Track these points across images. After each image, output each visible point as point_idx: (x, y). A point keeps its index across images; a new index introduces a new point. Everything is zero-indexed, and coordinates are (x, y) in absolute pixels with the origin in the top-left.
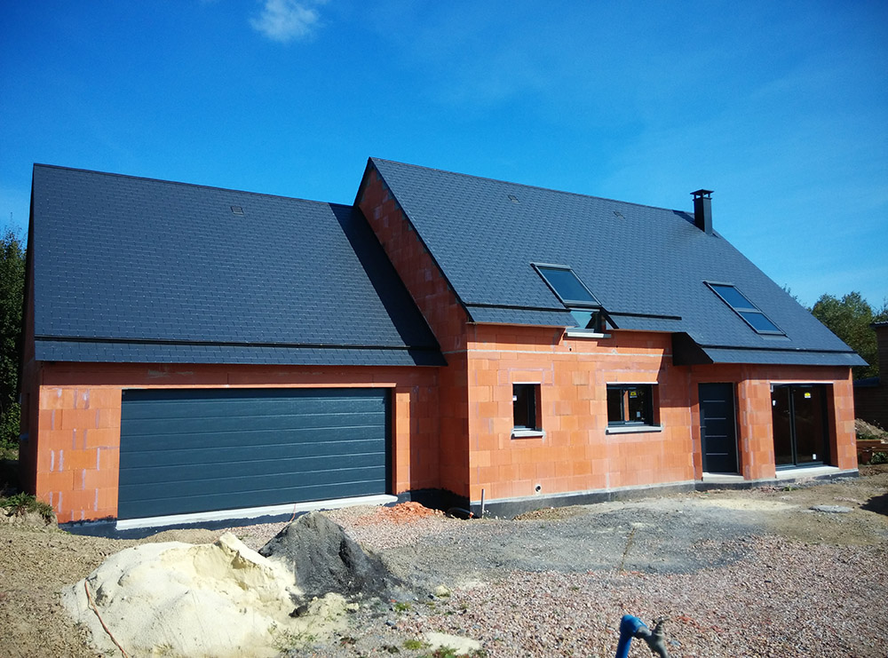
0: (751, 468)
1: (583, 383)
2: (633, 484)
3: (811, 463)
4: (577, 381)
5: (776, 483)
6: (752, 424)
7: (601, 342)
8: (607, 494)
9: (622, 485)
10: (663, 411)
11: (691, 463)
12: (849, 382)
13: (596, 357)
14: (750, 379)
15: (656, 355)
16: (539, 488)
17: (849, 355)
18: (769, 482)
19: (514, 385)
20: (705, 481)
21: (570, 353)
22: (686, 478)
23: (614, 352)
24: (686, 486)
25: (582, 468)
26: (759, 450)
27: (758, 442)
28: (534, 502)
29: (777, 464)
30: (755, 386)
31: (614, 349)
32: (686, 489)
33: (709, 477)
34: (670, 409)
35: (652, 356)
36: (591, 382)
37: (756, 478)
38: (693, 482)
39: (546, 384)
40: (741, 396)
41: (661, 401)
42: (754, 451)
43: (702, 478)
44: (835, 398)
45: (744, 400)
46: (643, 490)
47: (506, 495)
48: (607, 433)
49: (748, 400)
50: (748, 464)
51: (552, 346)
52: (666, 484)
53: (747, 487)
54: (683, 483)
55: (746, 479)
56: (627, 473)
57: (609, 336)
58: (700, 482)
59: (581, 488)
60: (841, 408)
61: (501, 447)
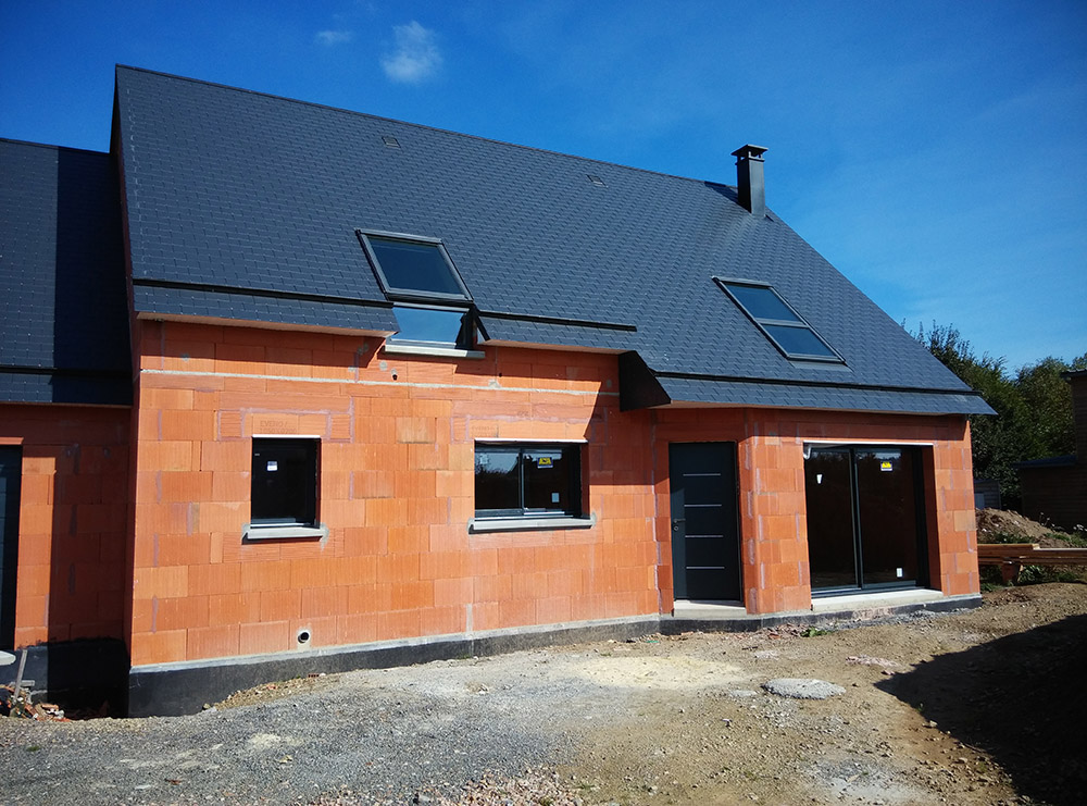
0: (760, 591)
1: (418, 439)
2: (524, 623)
3: (892, 584)
4: (407, 435)
5: (813, 619)
6: (764, 515)
7: (464, 366)
8: (465, 644)
9: (501, 625)
10: (597, 493)
11: (653, 582)
12: (966, 444)
13: (452, 392)
14: (762, 434)
15: (586, 393)
16: (304, 636)
17: (962, 398)
18: (798, 619)
19: (255, 440)
20: (678, 616)
21: (395, 383)
22: (642, 609)
23: (493, 384)
24: (639, 624)
25: (413, 597)
26: (778, 560)
27: (776, 547)
28: (292, 663)
29: (814, 585)
30: (772, 448)
31: (492, 379)
32: (642, 629)
33: (685, 608)
34: (612, 487)
35: (576, 393)
36: (440, 439)
37: (771, 611)
38: (655, 617)
39: (333, 440)
40: (743, 464)
41: (592, 473)
42: (767, 563)
43: (673, 611)
44: (937, 472)
45: (749, 472)
46: (548, 634)
47: (223, 652)
48: (472, 531)
49: (757, 473)
50: (755, 585)
51: (352, 370)
52: (598, 622)
53: (750, 626)
54: (633, 619)
55: (749, 612)
56: (513, 605)
57: (480, 354)
58: (668, 617)
59: (407, 633)
60: (949, 488)
61: (216, 557)
